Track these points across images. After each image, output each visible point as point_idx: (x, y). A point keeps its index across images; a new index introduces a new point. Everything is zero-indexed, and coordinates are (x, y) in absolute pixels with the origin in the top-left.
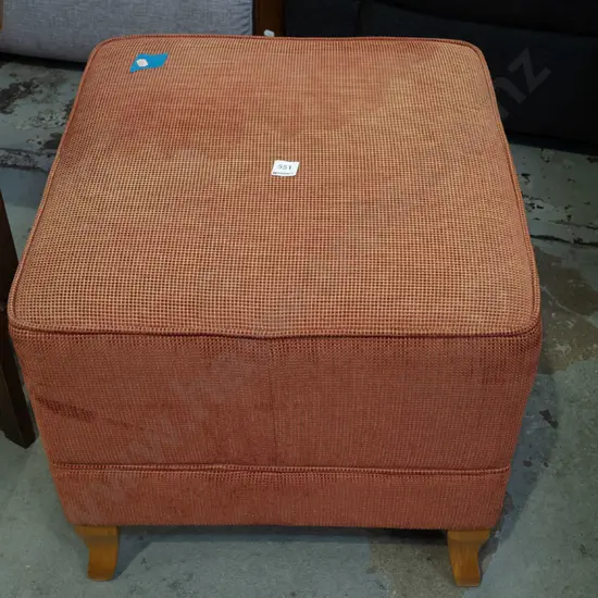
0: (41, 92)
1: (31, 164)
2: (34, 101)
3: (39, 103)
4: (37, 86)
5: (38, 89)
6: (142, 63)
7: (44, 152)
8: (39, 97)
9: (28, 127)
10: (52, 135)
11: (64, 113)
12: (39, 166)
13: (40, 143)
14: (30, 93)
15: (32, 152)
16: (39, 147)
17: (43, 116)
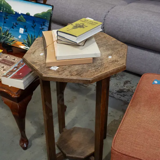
0: (118, 77)
1: (113, 96)
2: (116, 79)
3: (117, 80)
4: (118, 75)
5: (117, 76)
6: (156, 82)
7: (117, 93)
8: (118, 78)
9: (114, 86)
10: (119, 89)
11: (123, 84)
12: (114, 96)
13: (116, 91)
14: (116, 77)
15: (114, 93)
16: (116, 92)
17: (118, 83)
